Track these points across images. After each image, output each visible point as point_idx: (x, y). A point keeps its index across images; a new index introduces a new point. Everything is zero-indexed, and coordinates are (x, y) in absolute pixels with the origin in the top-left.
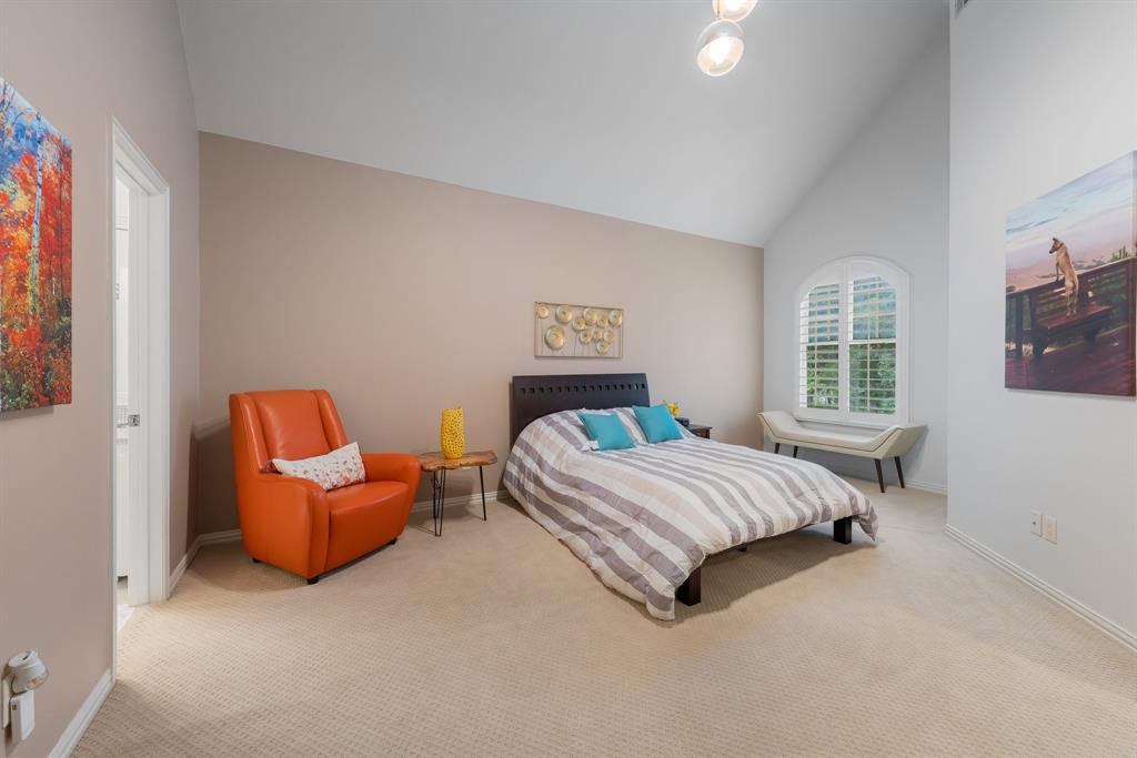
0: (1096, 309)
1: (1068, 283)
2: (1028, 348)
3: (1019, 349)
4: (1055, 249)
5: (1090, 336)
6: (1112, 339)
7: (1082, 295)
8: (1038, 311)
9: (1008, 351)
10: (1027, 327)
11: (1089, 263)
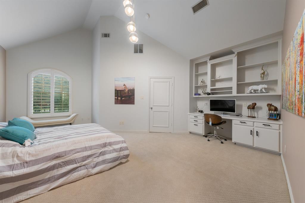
0: (130, 94)
1: (126, 90)
2: (119, 98)
3: (118, 98)
4: (124, 85)
5: (130, 97)
6: (132, 98)
7: (128, 92)
8: (121, 93)
9: (115, 99)
10: (119, 95)
11: (129, 88)
